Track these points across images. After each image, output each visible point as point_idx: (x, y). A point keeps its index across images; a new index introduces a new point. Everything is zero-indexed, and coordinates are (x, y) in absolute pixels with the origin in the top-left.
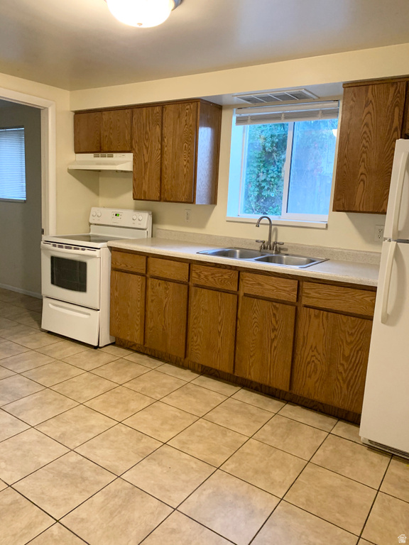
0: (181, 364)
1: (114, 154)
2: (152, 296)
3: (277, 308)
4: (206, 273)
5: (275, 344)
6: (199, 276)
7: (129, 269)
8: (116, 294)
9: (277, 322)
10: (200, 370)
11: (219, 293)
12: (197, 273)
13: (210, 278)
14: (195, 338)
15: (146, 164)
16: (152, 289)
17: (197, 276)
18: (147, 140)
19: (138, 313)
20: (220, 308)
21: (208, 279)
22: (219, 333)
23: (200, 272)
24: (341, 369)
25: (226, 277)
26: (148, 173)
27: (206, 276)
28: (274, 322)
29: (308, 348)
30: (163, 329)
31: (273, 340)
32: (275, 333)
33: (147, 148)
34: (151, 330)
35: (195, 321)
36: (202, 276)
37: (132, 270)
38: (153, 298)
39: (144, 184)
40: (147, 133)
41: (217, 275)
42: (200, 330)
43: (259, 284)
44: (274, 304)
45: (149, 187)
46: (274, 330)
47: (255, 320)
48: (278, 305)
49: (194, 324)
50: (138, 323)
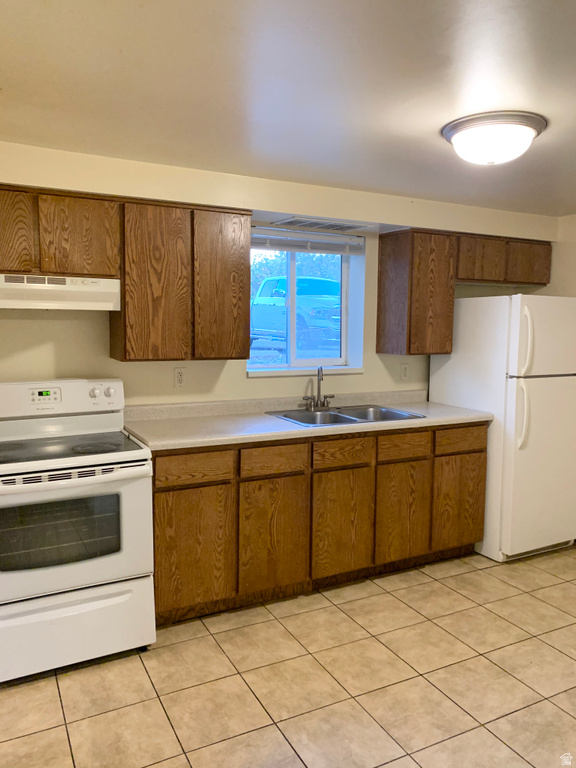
0: (281, 595)
1: (68, 279)
2: (247, 509)
3: (413, 467)
4: (332, 450)
5: (413, 508)
6: (323, 456)
7: (199, 479)
8: (170, 532)
9: (414, 483)
10: (310, 589)
11: (349, 472)
12: (320, 453)
13: (338, 455)
14: (321, 545)
15: (156, 301)
16: (247, 498)
17: (320, 458)
18: (158, 260)
19: (219, 549)
20: (352, 490)
21: (335, 458)
22: (353, 522)
23: (325, 451)
24: (467, 507)
25: (358, 447)
26: (161, 314)
27: (332, 455)
28: (411, 484)
29: (442, 497)
30: (269, 553)
31: (411, 505)
32: (414, 495)
33: (159, 275)
34: (245, 565)
35: (321, 520)
36: (328, 455)
37: (206, 479)
38: (248, 513)
39: (152, 335)
40: (156, 248)
41: (347, 449)
42: (328, 530)
43: (396, 446)
44: (412, 463)
45: (163, 339)
46: (413, 491)
47: (393, 489)
48: (414, 463)
49: (319, 525)
50: (220, 565)
